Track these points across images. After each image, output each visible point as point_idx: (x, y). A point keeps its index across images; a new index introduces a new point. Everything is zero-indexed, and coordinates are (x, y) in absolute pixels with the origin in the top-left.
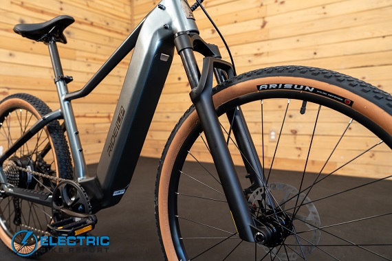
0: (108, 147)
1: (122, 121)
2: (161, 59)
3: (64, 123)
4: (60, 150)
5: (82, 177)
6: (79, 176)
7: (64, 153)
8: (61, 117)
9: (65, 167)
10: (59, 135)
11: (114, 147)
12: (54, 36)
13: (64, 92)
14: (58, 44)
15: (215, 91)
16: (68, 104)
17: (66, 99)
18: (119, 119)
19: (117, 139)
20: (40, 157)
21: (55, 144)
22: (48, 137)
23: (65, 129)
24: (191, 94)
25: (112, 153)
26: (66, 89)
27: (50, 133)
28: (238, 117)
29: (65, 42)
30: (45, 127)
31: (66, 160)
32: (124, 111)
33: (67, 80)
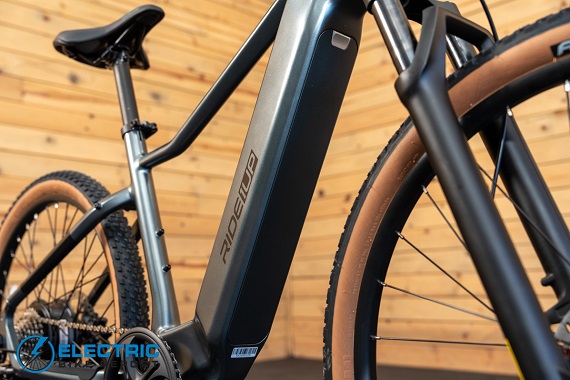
0: (222, 246)
1: (253, 182)
2: (334, 43)
3: (137, 223)
4: (125, 272)
5: (167, 326)
6: (163, 325)
7: (135, 280)
8: (131, 205)
9: (133, 309)
10: (126, 243)
11: (235, 241)
12: (125, 50)
13: (138, 152)
14: (134, 72)
15: (453, 81)
16: (146, 175)
17: (143, 166)
18: (246, 180)
19: (240, 222)
20: (88, 304)
21: (119, 271)
22: (104, 252)
23: (138, 236)
24: (397, 86)
25: (229, 256)
26: (144, 147)
27: (109, 238)
28: (511, 145)
29: (146, 66)
30: (99, 227)
31: (136, 293)
32: (257, 160)
33: (147, 131)
